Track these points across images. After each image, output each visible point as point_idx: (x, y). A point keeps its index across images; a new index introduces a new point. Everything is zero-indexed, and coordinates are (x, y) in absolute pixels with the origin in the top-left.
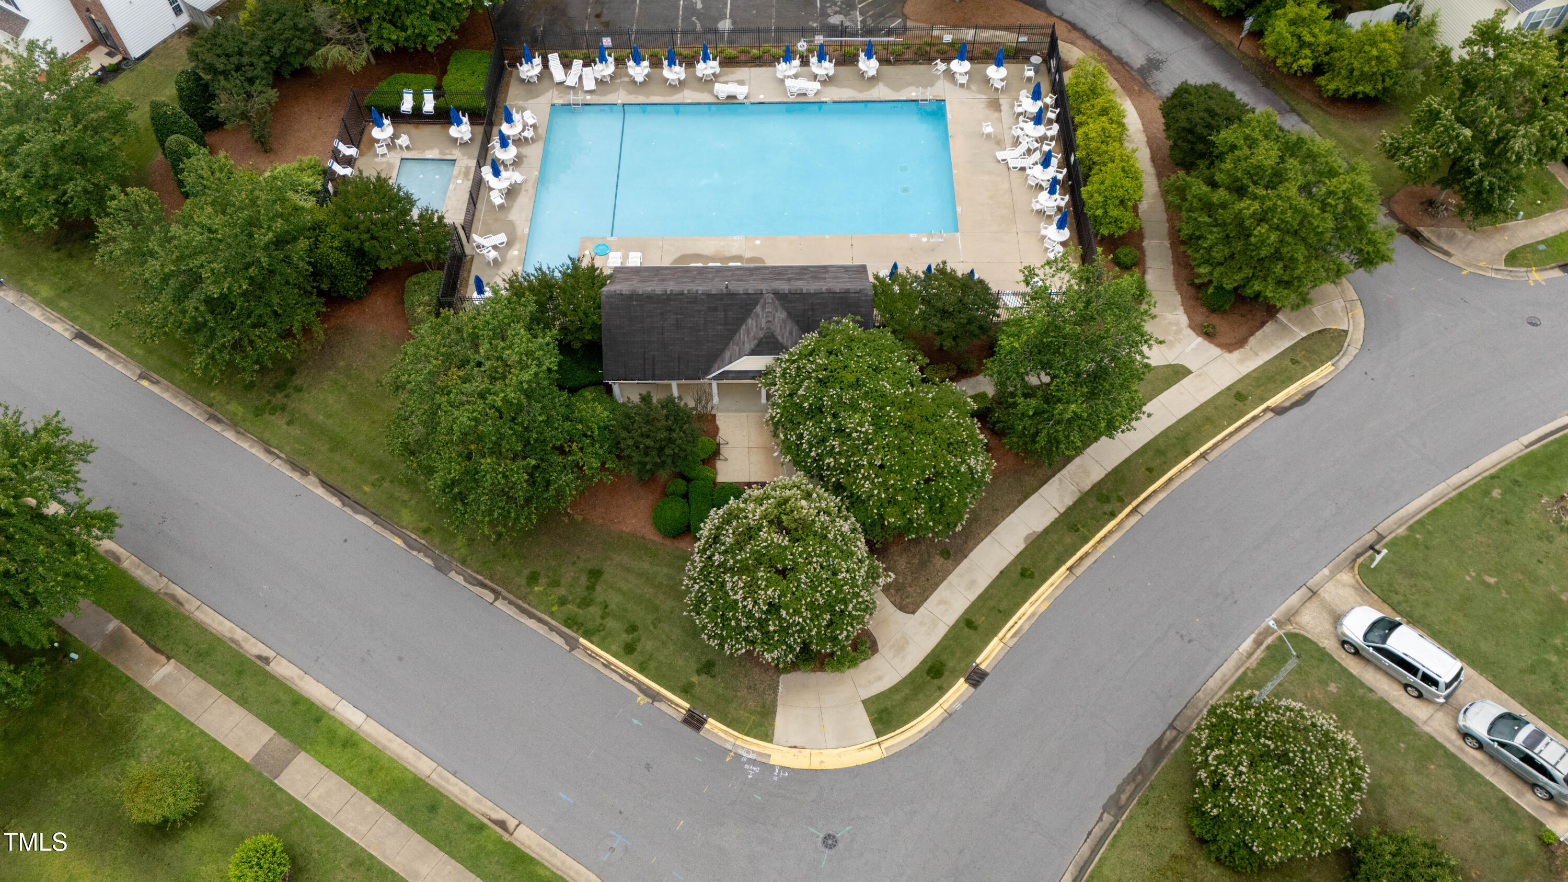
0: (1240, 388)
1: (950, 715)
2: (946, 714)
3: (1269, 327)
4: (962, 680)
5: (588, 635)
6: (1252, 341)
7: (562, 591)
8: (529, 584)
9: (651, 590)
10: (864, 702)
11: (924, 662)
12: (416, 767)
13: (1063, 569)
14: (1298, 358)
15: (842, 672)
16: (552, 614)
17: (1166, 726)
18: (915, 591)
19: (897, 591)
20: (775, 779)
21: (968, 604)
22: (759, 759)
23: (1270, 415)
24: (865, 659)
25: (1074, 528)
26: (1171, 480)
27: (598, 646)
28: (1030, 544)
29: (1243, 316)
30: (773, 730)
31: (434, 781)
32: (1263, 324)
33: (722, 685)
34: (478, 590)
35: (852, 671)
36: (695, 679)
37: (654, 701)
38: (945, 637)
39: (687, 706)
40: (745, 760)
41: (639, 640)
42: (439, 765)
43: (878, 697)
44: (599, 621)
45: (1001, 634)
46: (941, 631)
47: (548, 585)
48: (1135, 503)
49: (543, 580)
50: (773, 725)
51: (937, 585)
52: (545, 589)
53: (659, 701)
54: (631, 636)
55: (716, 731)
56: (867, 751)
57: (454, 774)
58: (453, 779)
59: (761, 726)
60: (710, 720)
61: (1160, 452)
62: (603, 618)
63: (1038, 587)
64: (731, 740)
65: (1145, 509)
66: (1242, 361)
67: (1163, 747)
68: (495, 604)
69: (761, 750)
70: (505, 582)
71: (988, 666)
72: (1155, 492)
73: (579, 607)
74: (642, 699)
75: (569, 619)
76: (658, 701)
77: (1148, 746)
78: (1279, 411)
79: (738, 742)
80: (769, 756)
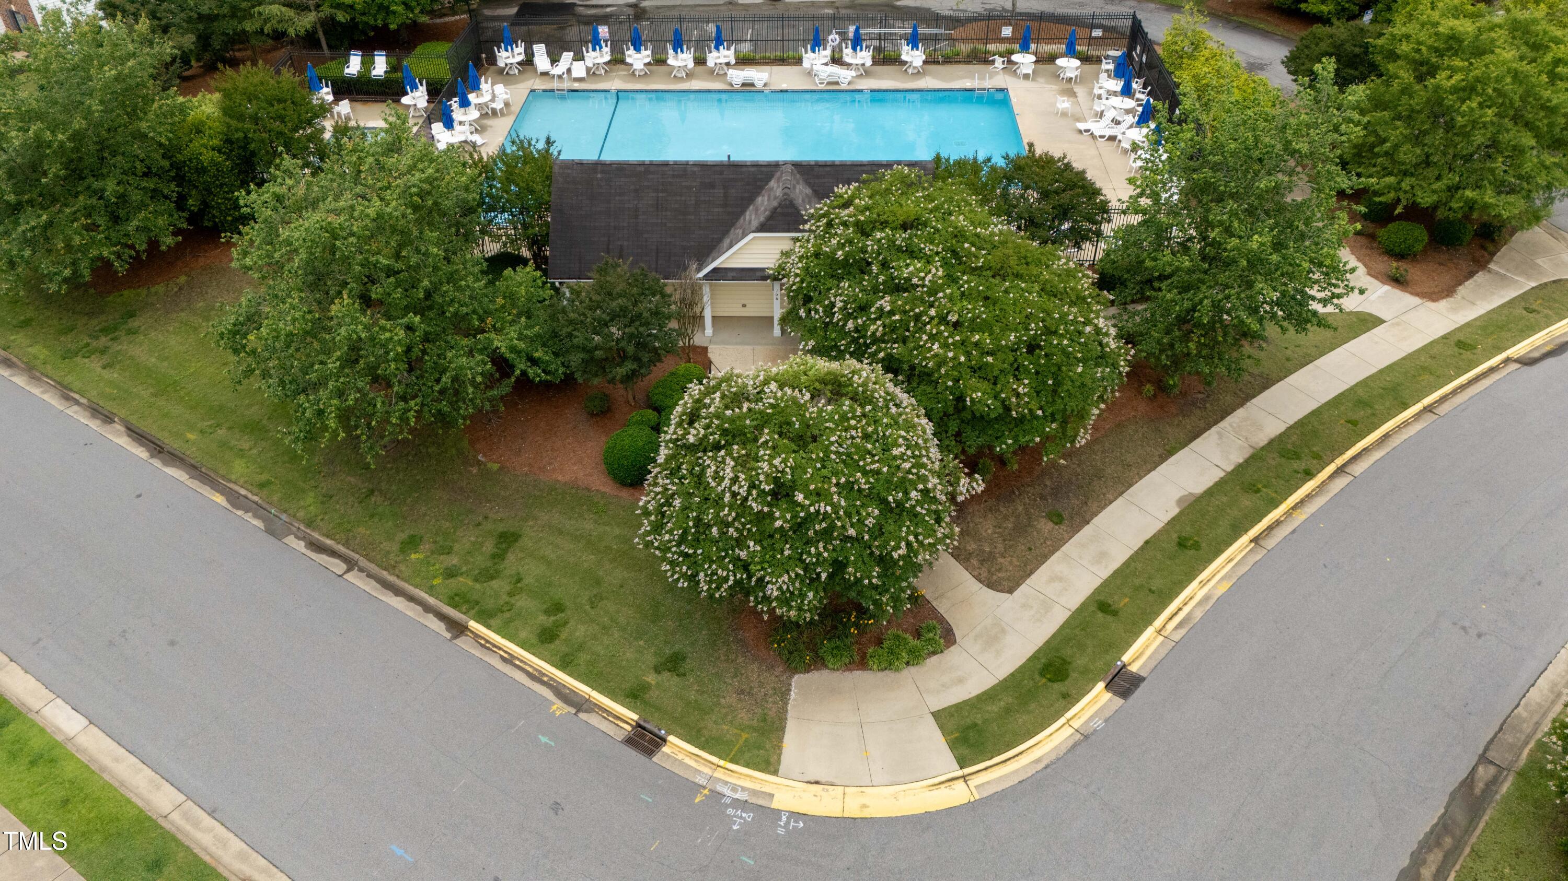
0: (1461, 336)
1: (1086, 737)
2: (1078, 736)
3: (1480, 277)
4: (1101, 685)
5: (484, 617)
6: (1462, 290)
7: (454, 560)
8: (403, 551)
9: (593, 557)
10: (936, 715)
11: (1034, 658)
12: (148, 802)
13: (1244, 539)
14: (1534, 307)
15: (898, 670)
16: (431, 590)
17: (1475, 759)
18: (1011, 563)
19: (982, 562)
20: (781, 831)
21: (1097, 582)
22: (753, 800)
23: (1514, 366)
24: (934, 653)
25: (1252, 489)
26: (1386, 436)
27: (497, 632)
28: (1186, 508)
29: (1440, 264)
30: (779, 756)
31: (172, 823)
32: (1471, 275)
33: (696, 687)
34: (323, 558)
35: (913, 670)
36: (651, 678)
37: (578, 711)
38: (1066, 625)
39: (635, 717)
40: (728, 801)
41: (566, 623)
42: (189, 798)
43: (958, 708)
44: (505, 598)
45: (1158, 623)
46: (1058, 618)
47: (433, 553)
48: (1340, 461)
49: (426, 547)
50: (780, 748)
51: (1045, 558)
52: (426, 557)
53: (588, 711)
54: (552, 618)
55: (680, 757)
56: (943, 791)
57: (212, 814)
58: (208, 821)
59: (759, 747)
60: (671, 738)
61: (1361, 403)
62: (511, 594)
63: (1210, 561)
64: (707, 770)
65: (1359, 469)
66: (1454, 310)
67: (1477, 791)
68: (345, 576)
69: (757, 787)
70: (367, 550)
71: (1141, 668)
72: (1366, 450)
73: (476, 580)
74: (559, 708)
75: (456, 595)
76: (586, 711)
77: (1451, 789)
78: (1527, 362)
79: (719, 774)
80: (772, 796)
